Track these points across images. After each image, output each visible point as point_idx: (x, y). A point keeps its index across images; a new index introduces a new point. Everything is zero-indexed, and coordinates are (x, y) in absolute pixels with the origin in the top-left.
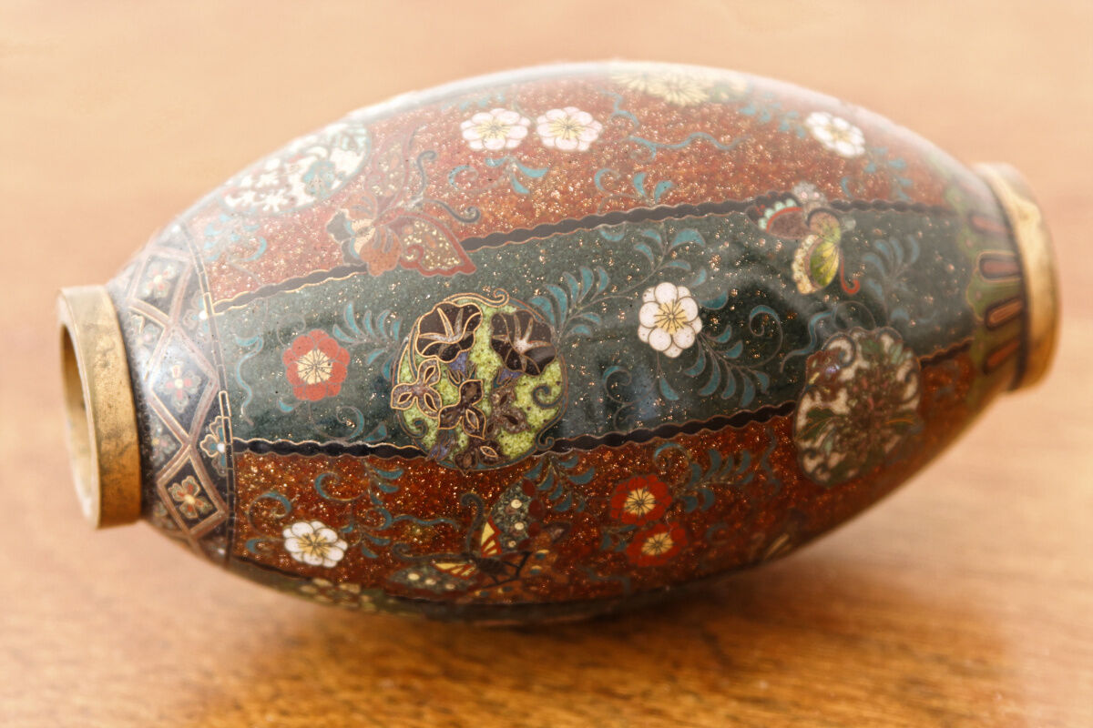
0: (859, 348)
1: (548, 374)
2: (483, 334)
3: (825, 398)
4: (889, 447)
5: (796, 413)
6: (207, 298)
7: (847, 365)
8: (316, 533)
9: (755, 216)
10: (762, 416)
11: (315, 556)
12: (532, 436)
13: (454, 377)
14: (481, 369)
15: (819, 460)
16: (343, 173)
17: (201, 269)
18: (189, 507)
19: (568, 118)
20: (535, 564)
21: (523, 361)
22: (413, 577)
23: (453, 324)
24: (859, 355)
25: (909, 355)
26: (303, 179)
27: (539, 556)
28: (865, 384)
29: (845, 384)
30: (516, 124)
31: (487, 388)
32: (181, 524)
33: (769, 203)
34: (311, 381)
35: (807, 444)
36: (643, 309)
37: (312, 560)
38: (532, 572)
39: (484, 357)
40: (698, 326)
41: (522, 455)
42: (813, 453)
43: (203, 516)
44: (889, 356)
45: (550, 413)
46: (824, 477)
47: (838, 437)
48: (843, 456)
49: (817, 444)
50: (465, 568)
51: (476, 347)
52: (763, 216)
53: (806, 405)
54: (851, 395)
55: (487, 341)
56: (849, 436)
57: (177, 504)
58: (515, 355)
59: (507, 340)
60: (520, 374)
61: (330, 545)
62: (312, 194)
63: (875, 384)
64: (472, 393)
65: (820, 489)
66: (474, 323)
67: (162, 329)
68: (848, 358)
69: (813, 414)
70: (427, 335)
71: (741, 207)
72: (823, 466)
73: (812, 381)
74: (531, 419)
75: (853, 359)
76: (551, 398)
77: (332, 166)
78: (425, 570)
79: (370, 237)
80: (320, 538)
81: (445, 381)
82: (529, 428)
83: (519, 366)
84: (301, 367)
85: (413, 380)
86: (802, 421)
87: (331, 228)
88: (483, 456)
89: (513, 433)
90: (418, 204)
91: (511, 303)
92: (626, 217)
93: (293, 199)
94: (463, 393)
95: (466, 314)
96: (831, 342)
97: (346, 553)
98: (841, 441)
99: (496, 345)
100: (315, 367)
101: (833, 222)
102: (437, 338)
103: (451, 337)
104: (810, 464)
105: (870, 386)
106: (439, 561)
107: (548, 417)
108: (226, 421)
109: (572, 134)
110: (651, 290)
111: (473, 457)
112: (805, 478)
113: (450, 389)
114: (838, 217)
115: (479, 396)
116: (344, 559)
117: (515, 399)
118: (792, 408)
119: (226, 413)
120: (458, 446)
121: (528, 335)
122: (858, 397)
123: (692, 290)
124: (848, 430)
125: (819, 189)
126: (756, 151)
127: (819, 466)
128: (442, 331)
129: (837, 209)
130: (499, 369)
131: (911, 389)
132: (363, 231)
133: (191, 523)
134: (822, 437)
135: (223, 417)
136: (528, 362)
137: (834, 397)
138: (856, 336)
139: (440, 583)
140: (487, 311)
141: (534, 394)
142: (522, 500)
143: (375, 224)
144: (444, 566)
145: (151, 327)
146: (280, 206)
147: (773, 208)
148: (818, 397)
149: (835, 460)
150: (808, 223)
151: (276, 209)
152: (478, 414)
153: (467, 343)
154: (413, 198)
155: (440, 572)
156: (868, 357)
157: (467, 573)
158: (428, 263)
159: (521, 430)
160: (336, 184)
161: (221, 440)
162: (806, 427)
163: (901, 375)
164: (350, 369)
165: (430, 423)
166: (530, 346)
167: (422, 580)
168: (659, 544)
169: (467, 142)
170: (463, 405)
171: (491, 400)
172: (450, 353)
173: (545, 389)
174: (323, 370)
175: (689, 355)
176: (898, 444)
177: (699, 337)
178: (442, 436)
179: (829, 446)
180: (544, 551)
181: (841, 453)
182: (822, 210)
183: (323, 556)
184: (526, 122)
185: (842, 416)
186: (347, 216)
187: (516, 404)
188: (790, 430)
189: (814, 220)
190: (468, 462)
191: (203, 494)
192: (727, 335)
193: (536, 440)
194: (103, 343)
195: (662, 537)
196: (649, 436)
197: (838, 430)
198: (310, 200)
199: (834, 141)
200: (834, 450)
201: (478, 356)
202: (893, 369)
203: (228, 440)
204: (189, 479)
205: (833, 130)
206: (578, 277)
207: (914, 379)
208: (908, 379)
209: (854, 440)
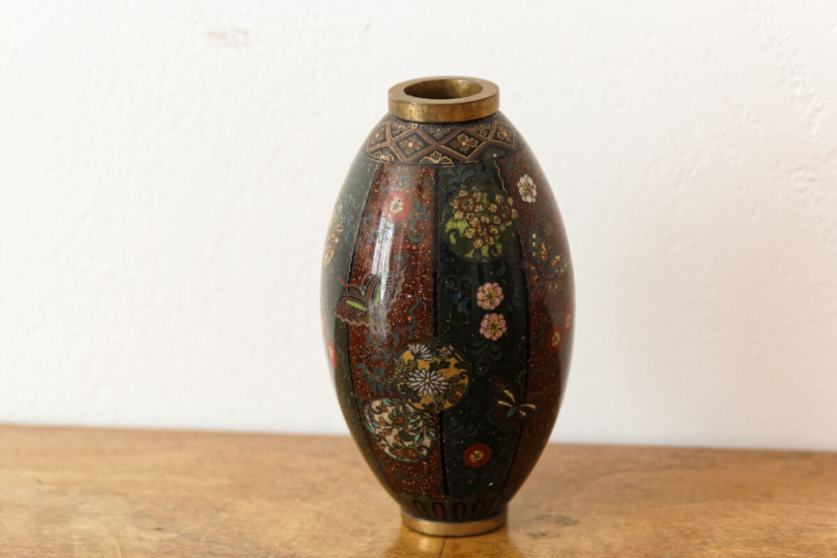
11: (524, 191)
20: (551, 285)
22: (534, 236)
37: (521, 191)
61: (532, 195)
80: (532, 190)
97: (532, 203)
106: (545, 243)
116: (529, 203)
139: (535, 249)
144: (543, 246)
155: (541, 246)
157: (542, 257)
167: (534, 240)
183: (526, 194)
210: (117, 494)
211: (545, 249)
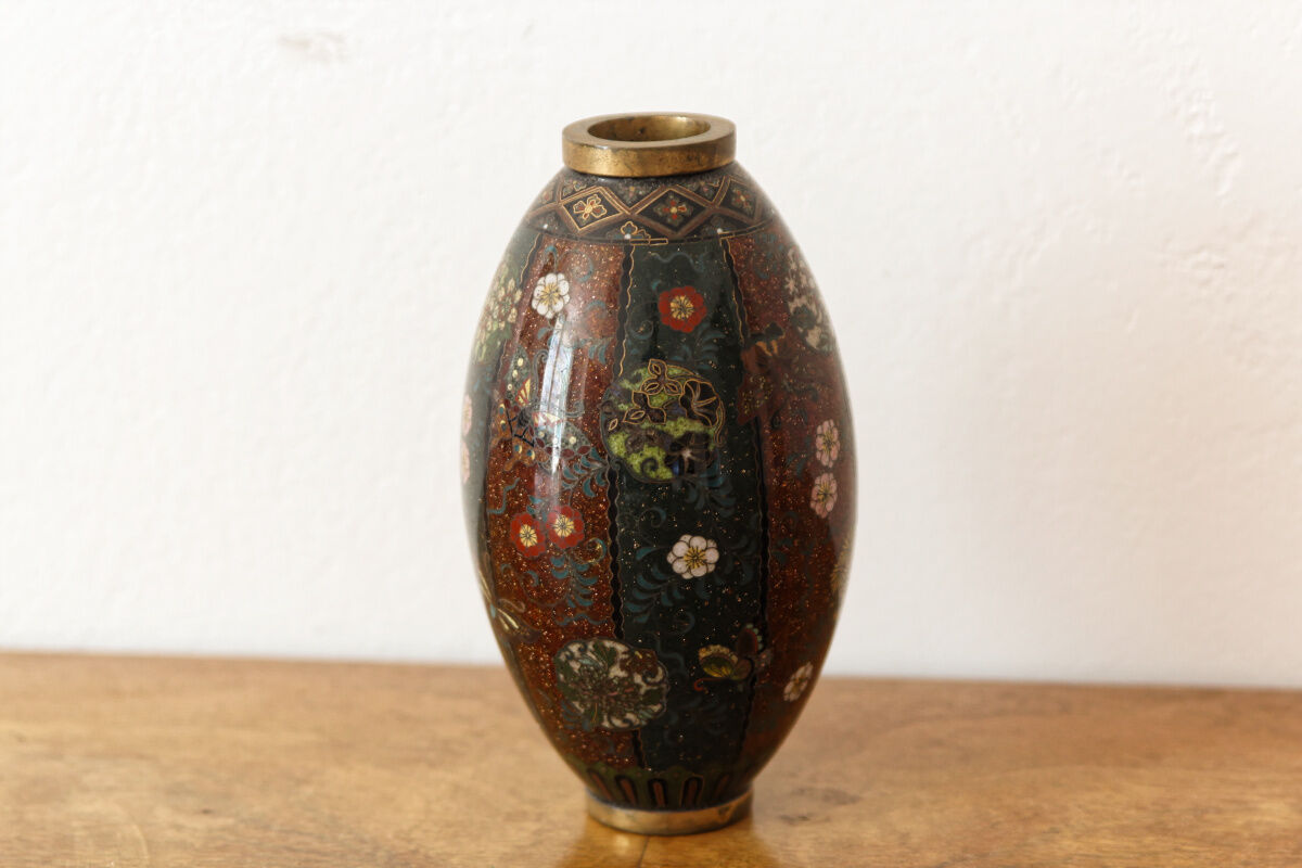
0: (655, 688)
1: (665, 470)
2: (697, 427)
3: (624, 661)
4: (577, 704)
5: (615, 641)
6: (731, 234)
7: (644, 679)
8: (560, 297)
9: (755, 622)
10: (616, 616)
11: (542, 294)
12: (622, 455)
13: (669, 405)
14: (672, 424)
15: (577, 654)
16: (807, 335)
17: (750, 230)
18: (583, 208)
19: (831, 495)
20: (524, 448)
21: (676, 454)
22: (520, 362)
23: (705, 407)
24: (649, 688)
25: (644, 723)
26: (804, 306)
27: (529, 452)
28: (628, 691)
29: (631, 676)
30: (830, 458)
31: (659, 427)
32: (568, 200)
33: (762, 632)
34: (672, 305)
35: (590, 647)
36: (703, 540)
37: (538, 291)
38: (517, 446)
39: (680, 427)
40: (687, 576)
41: (609, 447)
42: (583, 651)
43: (576, 217)
44: (645, 709)
45: (637, 469)
46: (563, 658)
47: (592, 668)
48: (576, 671)
49: (589, 654)
50: (525, 400)
51: (687, 422)
52: (755, 627)
53: (620, 648)
54: (622, 680)
55: (691, 430)
56: (591, 678)
57: (585, 199)
58: (681, 448)
59: (691, 444)
60: (667, 451)
61: (550, 307)
62: (795, 312)
63: (627, 698)
64: (657, 416)
65: (553, 654)
66: (705, 422)
67: (711, 200)
68: (649, 679)
69: (613, 652)
70: (699, 388)
71: (762, 612)
72: (571, 657)
73: (637, 653)
74: (635, 456)
75: (648, 684)
76: (648, 471)
77: (812, 328)
78: (525, 371)
79: (767, 352)
80: (556, 300)
81: (666, 398)
82: (628, 454)
83: (674, 451)
84: (682, 298)
85: (669, 376)
86: (608, 644)
87: (773, 325)
88: (611, 420)
89: (626, 442)
90: (785, 387)
91: (715, 448)
92: (765, 532)
93: (792, 299)
94: (657, 411)
95: (710, 416)
96: (663, 669)
97: (543, 317)
98: (588, 670)
99: (688, 435)
100: (682, 308)
101: (744, 675)
102: (696, 395)
103: (696, 404)
104: (574, 648)
105: (626, 693)
106: (532, 381)
107: (635, 468)
108: (647, 242)
109: (821, 497)
110: (715, 545)
111: (610, 413)
112: (563, 645)
113: (660, 401)
114: (746, 679)
115: (654, 421)
116: (539, 315)
117: (650, 446)
118: (620, 638)
119: (652, 242)
120: (620, 403)
121: (694, 458)
122: (619, 685)
123: (712, 573)
124: (596, 676)
125: (767, 667)
126: (796, 625)
127: (572, 653)
128: (701, 398)
129: (752, 679)
130: (671, 436)
131: (618, 723)
132: (770, 348)
133: (569, 207)
134: (594, 657)
135: (650, 239)
136: (674, 457)
137: (623, 668)
138: (664, 686)
139: (513, 381)
140: (712, 431)
141: (652, 459)
142: (575, 444)
143: (774, 355)
144: (528, 385)
145: (712, 192)
146: (788, 289)
147: (759, 634)
148: (624, 656)
149: (575, 666)
150: (746, 658)
151: (786, 287)
152: (641, 419)
153: (691, 416)
154: (790, 384)
155: (524, 382)
156: (647, 693)
157: (521, 400)
158: (747, 392)
159: (627, 448)
160: (801, 330)
161: (633, 237)
162: (604, 647)
163: (630, 716)
164: (680, 333)
165: (638, 385)
166: (686, 460)
167: (516, 367)
168: (529, 538)
169: (822, 424)
170: (648, 409)
171: (650, 429)
172: (685, 402)
173: (654, 468)
174: (680, 313)
175: (668, 568)
176: (579, 711)
177: (679, 576)
178: (627, 393)
179: (586, 662)
180: (533, 456)
181: (579, 670)
182: (753, 668)
183: (541, 300)
184: (831, 465)
185: (608, 673)
186: (781, 337)
187: (646, 446)
188: (605, 635)
189: (748, 662)
190: (607, 409)
191: (593, 219)
192: (677, 595)
193: (619, 457)
194: (704, 158)
195: (534, 539)
196: (613, 538)
197: (597, 670)
198: (792, 310)
199: (795, 680)
200: (582, 665)
201: (681, 422)
202: (635, 712)
203: (633, 242)
204: (605, 211)
205: (801, 680)
206: (729, 496)
207: (626, 725)
208: (625, 721)
209: (588, 680)
210: (141, 757)
211: (528, 390)
